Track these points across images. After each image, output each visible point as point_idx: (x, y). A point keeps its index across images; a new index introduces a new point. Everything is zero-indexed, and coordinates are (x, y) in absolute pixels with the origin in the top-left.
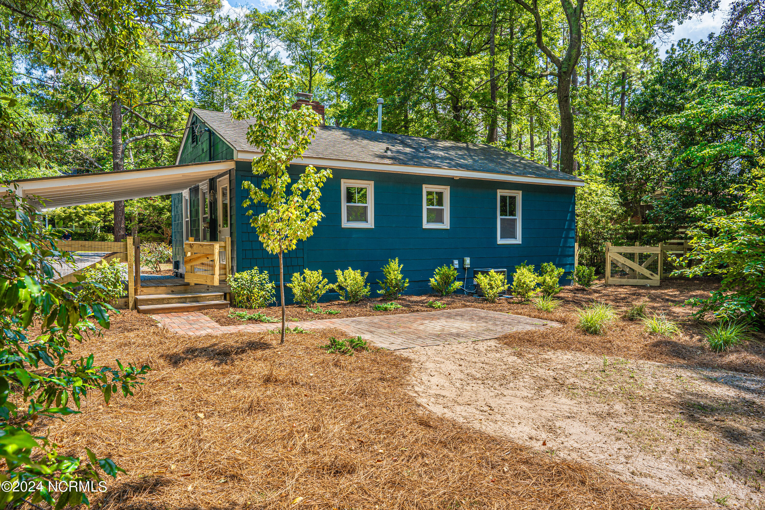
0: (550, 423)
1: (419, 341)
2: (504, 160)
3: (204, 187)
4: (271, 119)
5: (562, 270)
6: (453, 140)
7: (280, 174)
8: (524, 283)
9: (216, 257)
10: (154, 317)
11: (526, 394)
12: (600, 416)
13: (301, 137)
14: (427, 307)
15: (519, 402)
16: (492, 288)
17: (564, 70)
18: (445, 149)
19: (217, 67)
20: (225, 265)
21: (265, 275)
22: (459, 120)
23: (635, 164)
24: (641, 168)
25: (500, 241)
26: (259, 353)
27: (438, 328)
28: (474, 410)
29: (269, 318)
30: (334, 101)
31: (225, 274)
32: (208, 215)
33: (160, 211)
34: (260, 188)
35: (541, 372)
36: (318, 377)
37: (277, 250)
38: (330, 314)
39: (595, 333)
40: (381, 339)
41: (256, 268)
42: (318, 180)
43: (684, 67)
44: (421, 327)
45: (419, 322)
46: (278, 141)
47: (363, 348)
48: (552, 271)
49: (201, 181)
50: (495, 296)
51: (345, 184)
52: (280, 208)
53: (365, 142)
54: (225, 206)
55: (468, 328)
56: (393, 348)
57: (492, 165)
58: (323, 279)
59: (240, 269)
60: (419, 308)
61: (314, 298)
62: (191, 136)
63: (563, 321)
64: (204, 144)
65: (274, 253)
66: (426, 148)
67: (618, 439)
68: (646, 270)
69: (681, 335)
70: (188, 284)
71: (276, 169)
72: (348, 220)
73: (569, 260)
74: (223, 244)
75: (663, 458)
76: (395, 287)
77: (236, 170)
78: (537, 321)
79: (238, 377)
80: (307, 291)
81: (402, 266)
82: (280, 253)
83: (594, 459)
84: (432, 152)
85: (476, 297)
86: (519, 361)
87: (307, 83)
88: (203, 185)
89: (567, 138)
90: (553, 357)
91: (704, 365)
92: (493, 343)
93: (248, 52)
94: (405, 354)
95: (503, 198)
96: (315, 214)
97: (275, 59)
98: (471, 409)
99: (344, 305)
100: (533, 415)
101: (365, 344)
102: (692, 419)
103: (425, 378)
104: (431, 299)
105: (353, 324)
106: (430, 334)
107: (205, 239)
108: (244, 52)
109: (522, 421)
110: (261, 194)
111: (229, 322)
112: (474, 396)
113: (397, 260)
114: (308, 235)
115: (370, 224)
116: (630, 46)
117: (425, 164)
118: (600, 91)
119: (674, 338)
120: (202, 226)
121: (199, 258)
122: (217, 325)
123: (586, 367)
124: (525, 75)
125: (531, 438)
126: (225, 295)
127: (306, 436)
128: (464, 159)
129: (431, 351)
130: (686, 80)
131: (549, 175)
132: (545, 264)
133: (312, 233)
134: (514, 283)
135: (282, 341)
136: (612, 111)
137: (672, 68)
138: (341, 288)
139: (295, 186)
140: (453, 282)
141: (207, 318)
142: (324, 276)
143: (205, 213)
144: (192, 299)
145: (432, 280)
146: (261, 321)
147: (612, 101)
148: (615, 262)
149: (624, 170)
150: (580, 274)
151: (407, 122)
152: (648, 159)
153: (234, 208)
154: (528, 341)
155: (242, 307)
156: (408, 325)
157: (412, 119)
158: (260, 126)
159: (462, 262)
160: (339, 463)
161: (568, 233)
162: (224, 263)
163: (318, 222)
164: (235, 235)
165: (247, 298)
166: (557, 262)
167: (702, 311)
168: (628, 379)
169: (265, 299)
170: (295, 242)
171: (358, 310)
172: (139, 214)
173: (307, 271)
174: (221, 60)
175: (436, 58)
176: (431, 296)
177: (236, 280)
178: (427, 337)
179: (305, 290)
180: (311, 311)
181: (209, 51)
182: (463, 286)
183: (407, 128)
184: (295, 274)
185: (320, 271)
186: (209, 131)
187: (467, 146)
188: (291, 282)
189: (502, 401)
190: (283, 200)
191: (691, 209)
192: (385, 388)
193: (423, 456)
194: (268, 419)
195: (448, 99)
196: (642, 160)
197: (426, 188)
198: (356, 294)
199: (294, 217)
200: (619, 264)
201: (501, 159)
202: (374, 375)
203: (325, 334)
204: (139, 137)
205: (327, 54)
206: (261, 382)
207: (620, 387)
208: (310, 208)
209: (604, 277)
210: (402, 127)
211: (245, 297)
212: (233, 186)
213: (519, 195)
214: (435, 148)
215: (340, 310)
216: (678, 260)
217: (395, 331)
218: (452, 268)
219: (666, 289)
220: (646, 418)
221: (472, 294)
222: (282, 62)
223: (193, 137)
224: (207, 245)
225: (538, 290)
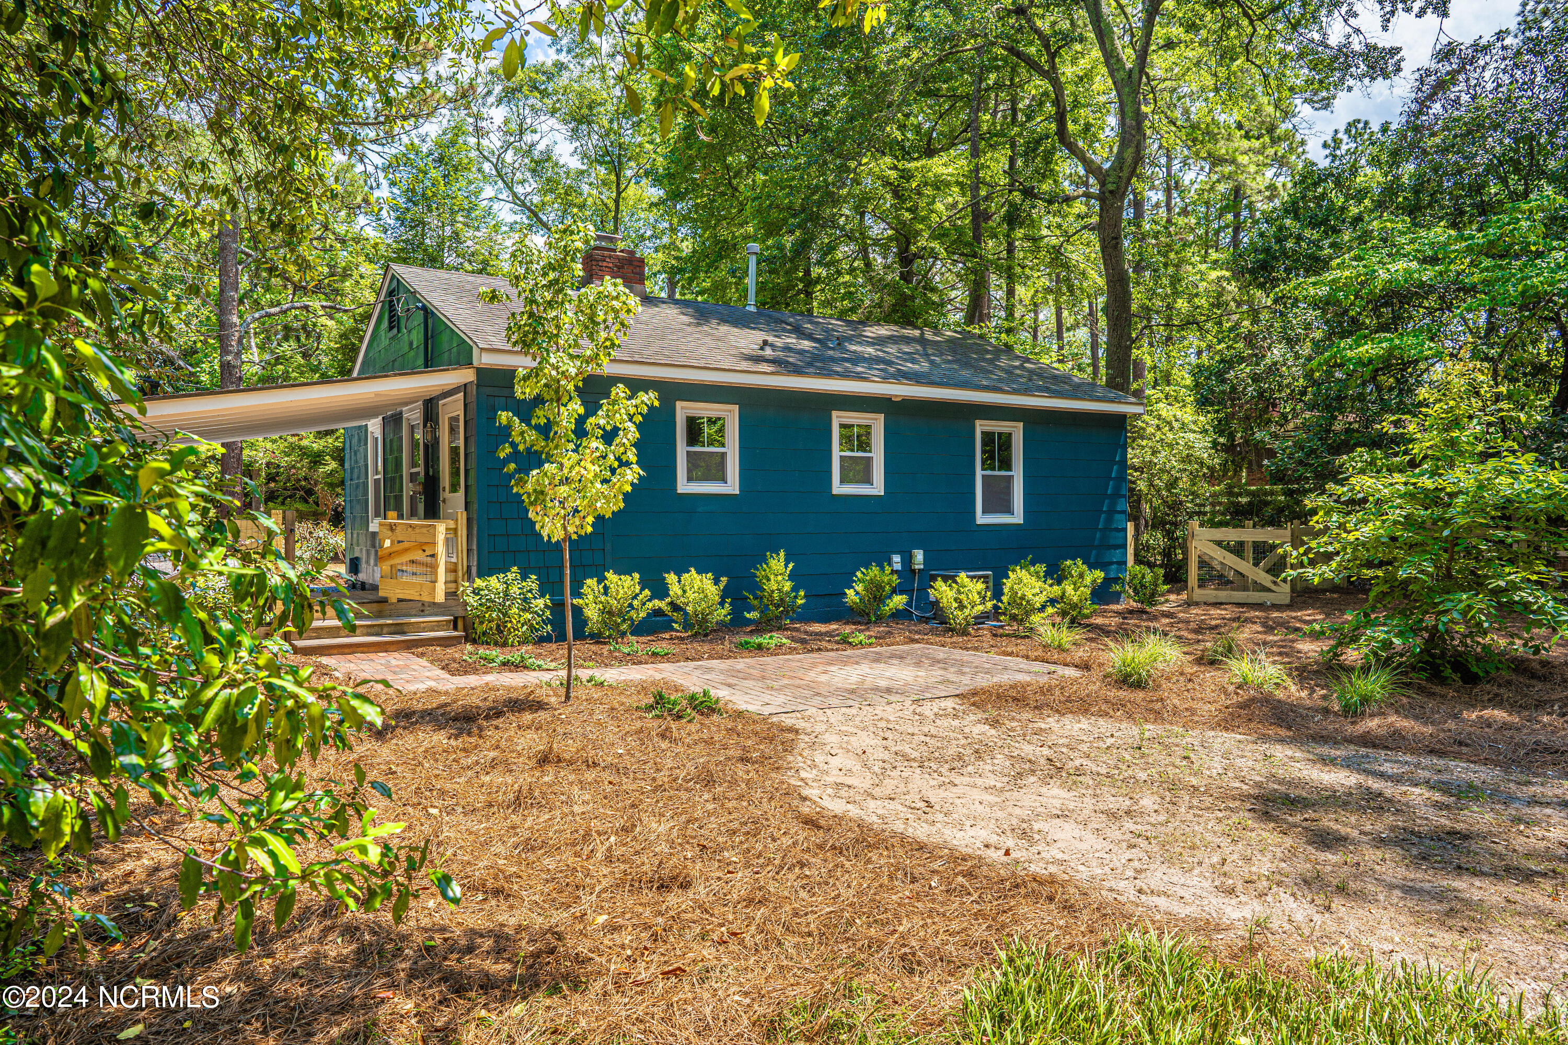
0: (1024, 825)
1: (817, 701)
2: (991, 361)
3: (413, 415)
4: (550, 304)
5: (1099, 574)
6: (896, 323)
7: (565, 400)
8: (1022, 598)
9: (441, 549)
10: (324, 660)
11: (992, 783)
12: (1113, 815)
13: (603, 335)
14: (838, 643)
15: (977, 795)
16: (961, 607)
17: (1111, 187)
18: (880, 341)
19: (433, 173)
20: (456, 564)
21: (532, 583)
22: (910, 282)
23: (1245, 370)
24: (1256, 378)
25: (981, 519)
26: (527, 717)
27: (854, 679)
28: (900, 808)
29: (540, 662)
30: (666, 240)
31: (456, 582)
32: (420, 469)
33: (316, 459)
34: (529, 424)
35: (1028, 750)
36: (633, 756)
37: (558, 535)
38: (655, 654)
39: (1139, 685)
40: (747, 698)
41: (515, 569)
42: (632, 410)
43: (1338, 184)
44: (823, 678)
45: (821, 668)
46: (561, 342)
47: (713, 710)
48: (1081, 576)
49: (406, 404)
50: (968, 624)
51: (683, 410)
52: (565, 461)
53: (724, 328)
54: (454, 451)
55: (910, 679)
56: (766, 711)
57: (966, 373)
58: (642, 590)
59: (484, 572)
60: (824, 644)
61: (624, 627)
62: (386, 316)
63: (1085, 666)
64: (414, 332)
65: (554, 540)
66: (841, 341)
67: (1132, 846)
68: (1264, 574)
69: (1293, 688)
70: (384, 601)
71: (557, 391)
72: (690, 479)
73: (1116, 555)
74: (452, 524)
75: (1196, 872)
76: (778, 606)
77: (478, 386)
78: (1038, 667)
79: (492, 754)
80: (610, 613)
81: (791, 566)
82: (564, 540)
83: (1083, 873)
84: (853, 348)
85: (934, 624)
86: (993, 732)
87: (612, 205)
88: (411, 410)
89: (1118, 318)
90: (1055, 727)
91: (1322, 738)
92: (950, 704)
93: (493, 142)
94: (788, 721)
95: (988, 438)
96: (628, 471)
97: (547, 156)
98: (895, 805)
99: (682, 639)
100: (1000, 814)
101: (717, 702)
102: (1266, 816)
103: (819, 758)
104: (848, 629)
105: (698, 673)
106: (838, 689)
107: (413, 514)
108: (485, 142)
109: (979, 822)
110: (532, 436)
111: (466, 669)
112: (902, 785)
113: (782, 553)
114: (615, 509)
115: (732, 485)
116: (1247, 136)
117: (837, 373)
118: (1193, 221)
119: (1280, 694)
120: (408, 489)
121: (406, 550)
122: (444, 674)
123: (1110, 741)
124: (1035, 196)
125: (987, 846)
126: (455, 621)
127: (613, 839)
128: (913, 361)
129: (835, 717)
130: (1343, 209)
131: (1077, 391)
132: (1069, 562)
133: (622, 505)
134: (1005, 599)
135: (568, 697)
136: (1215, 262)
137: (1316, 184)
138: (675, 607)
139: (592, 420)
140: (890, 597)
141: (423, 662)
142: (644, 585)
143: (414, 464)
144: (392, 629)
145: (850, 592)
146: (525, 667)
147: (1217, 241)
148: (1206, 558)
149: (1224, 381)
150: (1136, 581)
151: (810, 283)
152: (1268, 361)
153: (473, 457)
154: (1015, 699)
155: (488, 643)
156: (799, 675)
157: (819, 277)
158: (531, 315)
159: (908, 559)
160: (665, 873)
161: (1113, 504)
162: (454, 560)
163: (632, 484)
164: (475, 507)
165: (498, 626)
166: (1092, 560)
167: (1336, 647)
168: (1178, 762)
169: (532, 626)
170: (590, 519)
171: (706, 647)
172: (268, 464)
173: (611, 576)
174: (440, 160)
175: (865, 160)
176: (847, 623)
177: (476, 592)
178: (831, 694)
179: (608, 612)
180: (619, 650)
181: (416, 141)
182: (909, 604)
183: (809, 294)
184: (589, 582)
185: (637, 576)
186: (424, 308)
187: (922, 334)
188: (580, 595)
189: (950, 794)
190: (571, 446)
191: (1345, 457)
192: (748, 772)
193: (802, 865)
194: (547, 817)
195: (890, 239)
196: (1258, 364)
197: (838, 418)
198: (705, 620)
199: (590, 476)
200: (1215, 564)
201: (985, 360)
202: (731, 753)
203: (644, 688)
204: (273, 310)
205: (650, 147)
206: (533, 762)
207: (1159, 773)
208: (618, 459)
209: (1186, 587)
210: (799, 292)
211: (494, 625)
212: (472, 414)
213: (1017, 431)
214: (859, 339)
215: (673, 649)
216: (1295, 554)
217: (775, 685)
218: (888, 569)
219: (1300, 609)
220: (1190, 817)
221: (926, 620)
222: (561, 162)
223: (391, 317)
224: (422, 526)
225: (1050, 610)
